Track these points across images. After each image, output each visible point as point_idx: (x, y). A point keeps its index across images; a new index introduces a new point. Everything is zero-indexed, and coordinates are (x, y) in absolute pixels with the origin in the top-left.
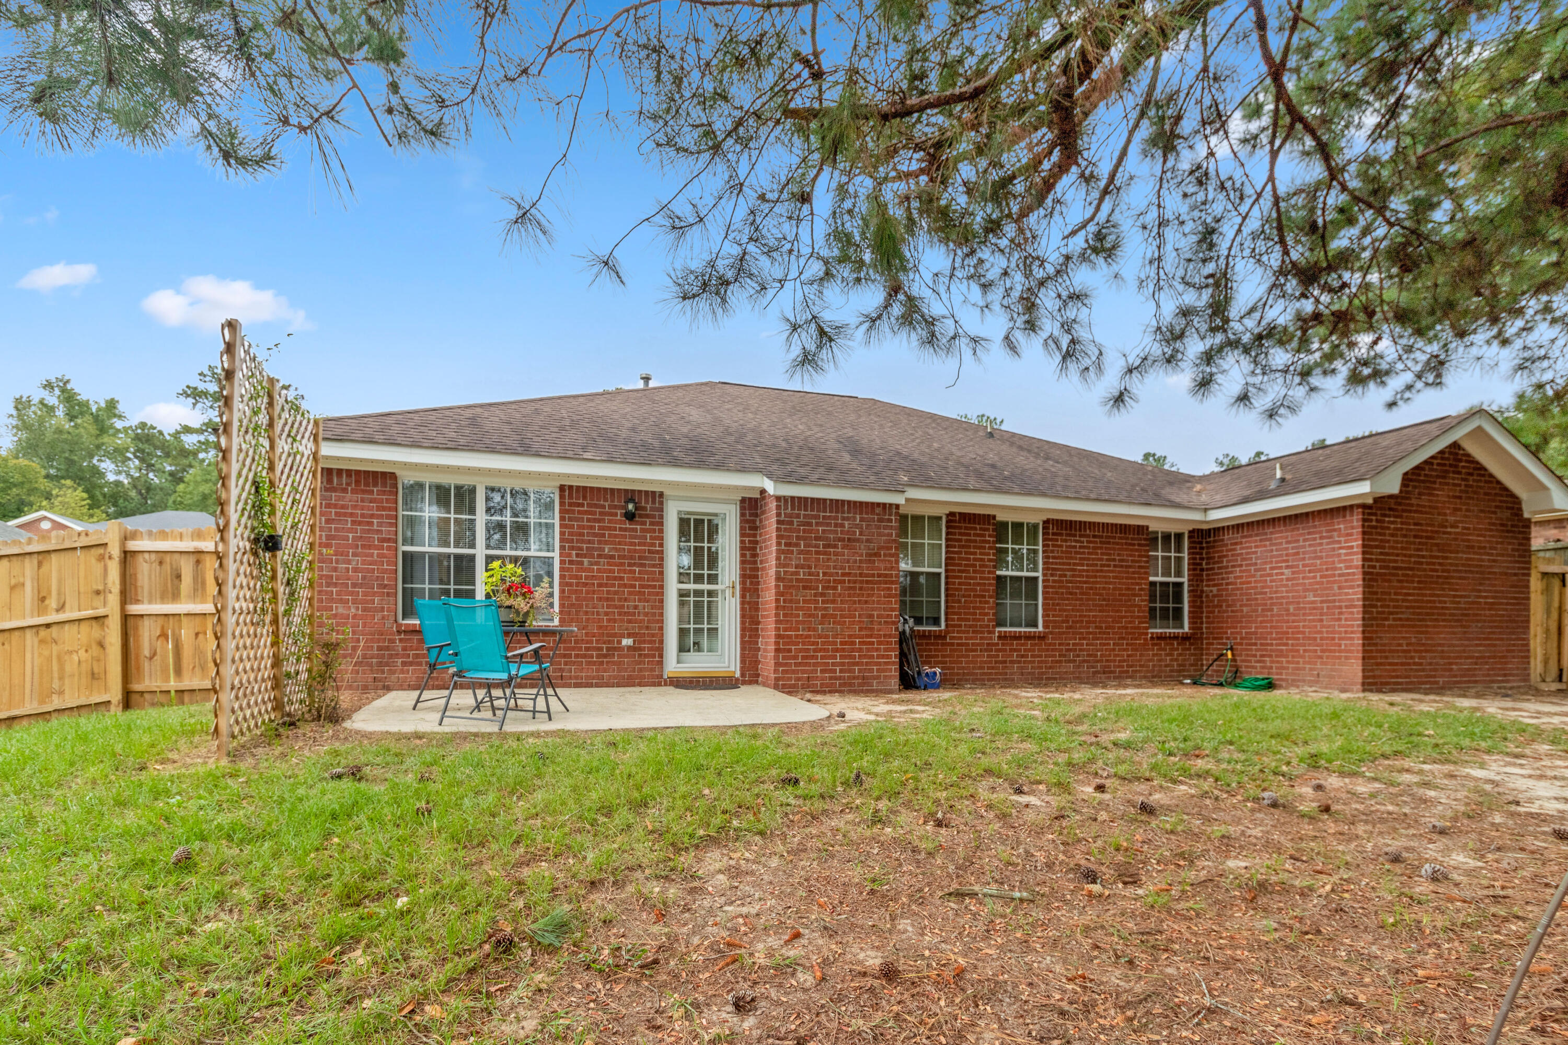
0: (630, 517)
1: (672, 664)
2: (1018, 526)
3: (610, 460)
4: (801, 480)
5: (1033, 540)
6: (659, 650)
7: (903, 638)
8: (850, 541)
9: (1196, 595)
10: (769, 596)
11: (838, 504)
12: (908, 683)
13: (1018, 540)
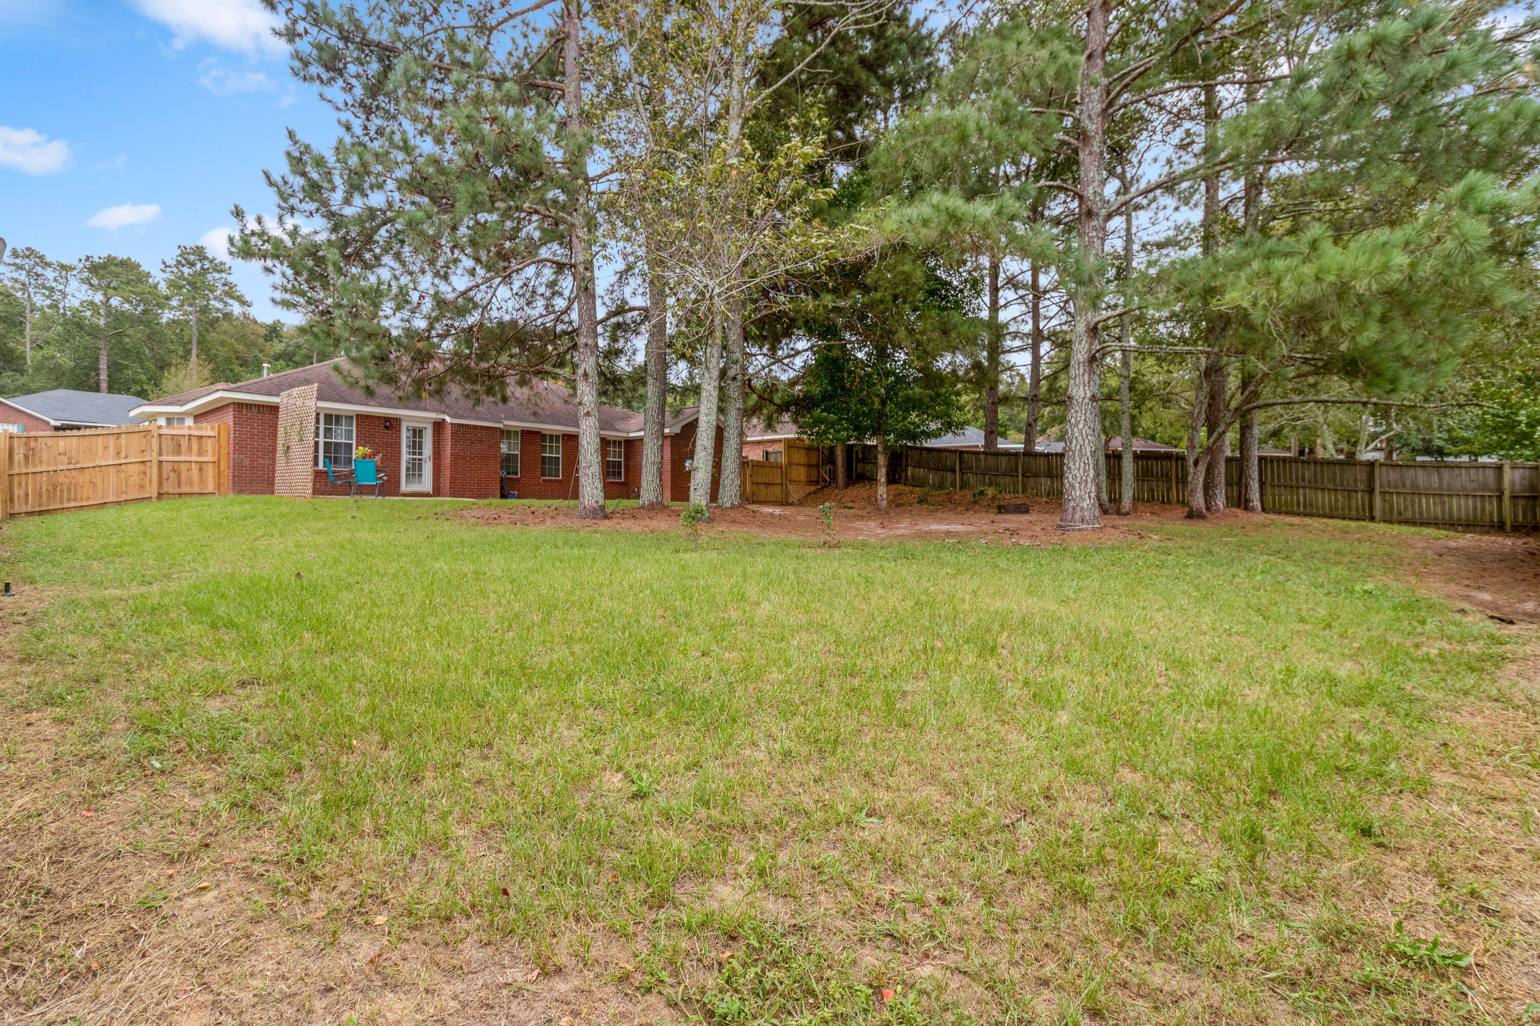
0: (386, 428)
1: (404, 488)
2: (551, 436)
3: (381, 406)
4: (461, 417)
5: (557, 441)
6: (399, 482)
7: (502, 479)
8: (481, 441)
9: (627, 466)
10: (447, 460)
11: (476, 427)
12: (503, 496)
13: (551, 441)
